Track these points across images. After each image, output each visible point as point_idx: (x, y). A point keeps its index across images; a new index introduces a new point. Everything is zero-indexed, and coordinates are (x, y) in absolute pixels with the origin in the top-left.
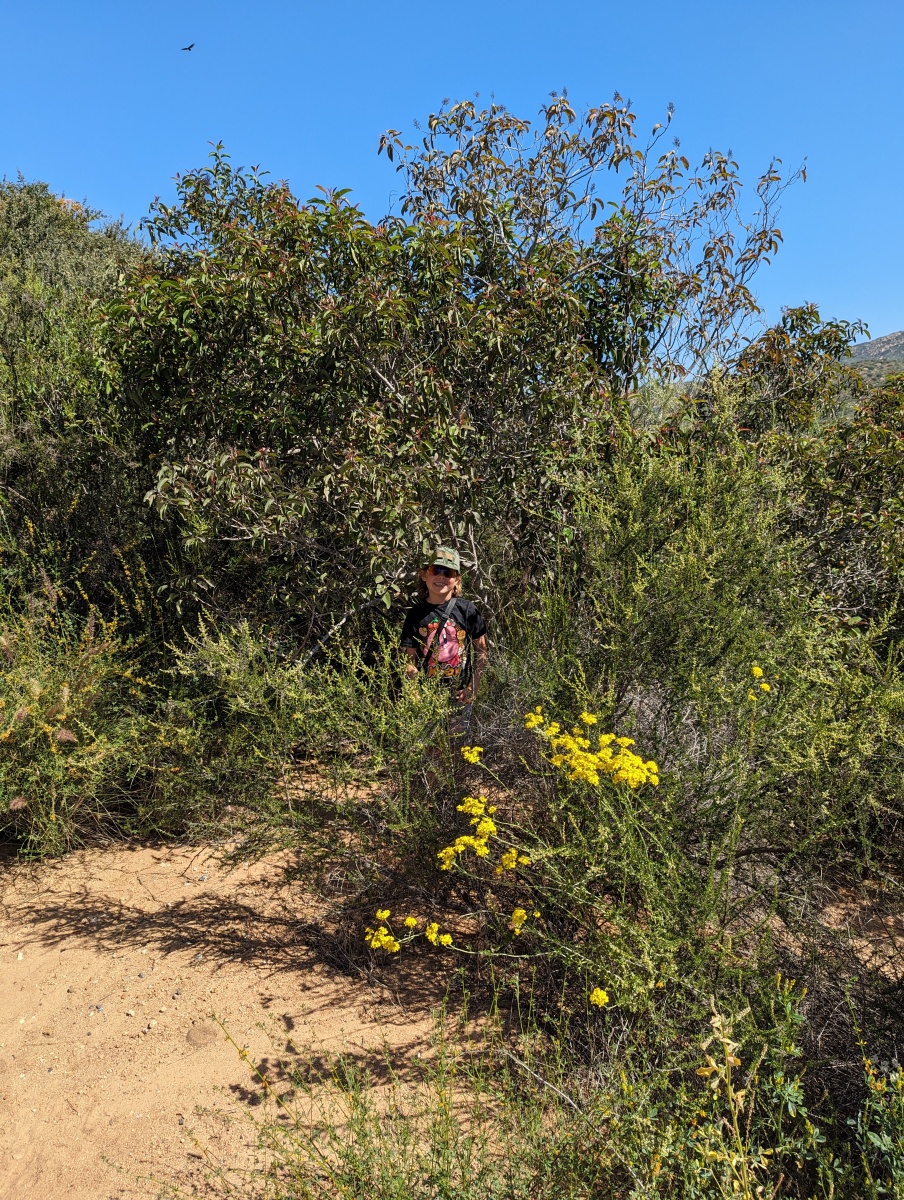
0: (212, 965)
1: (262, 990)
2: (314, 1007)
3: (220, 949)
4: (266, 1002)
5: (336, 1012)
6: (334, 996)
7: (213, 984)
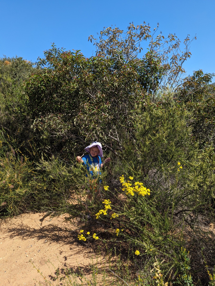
0: (49, 243)
1: (60, 250)
2: (72, 254)
3: (52, 239)
4: (61, 253)
5: (78, 255)
6: (78, 251)
7: (48, 248)
